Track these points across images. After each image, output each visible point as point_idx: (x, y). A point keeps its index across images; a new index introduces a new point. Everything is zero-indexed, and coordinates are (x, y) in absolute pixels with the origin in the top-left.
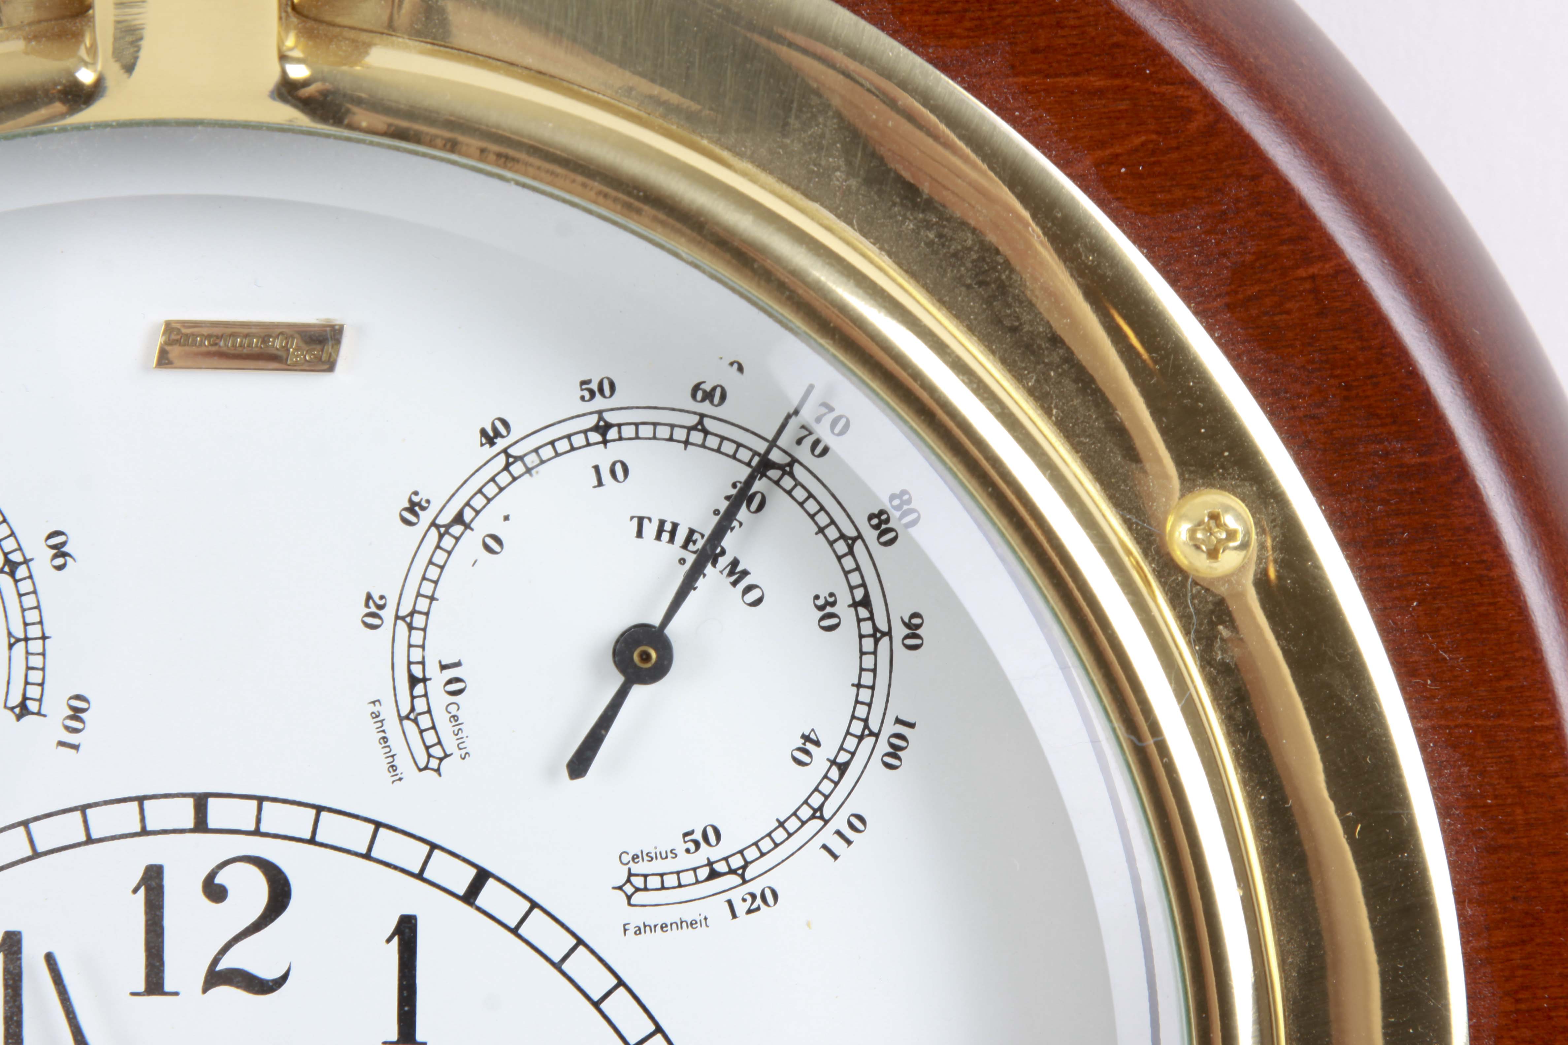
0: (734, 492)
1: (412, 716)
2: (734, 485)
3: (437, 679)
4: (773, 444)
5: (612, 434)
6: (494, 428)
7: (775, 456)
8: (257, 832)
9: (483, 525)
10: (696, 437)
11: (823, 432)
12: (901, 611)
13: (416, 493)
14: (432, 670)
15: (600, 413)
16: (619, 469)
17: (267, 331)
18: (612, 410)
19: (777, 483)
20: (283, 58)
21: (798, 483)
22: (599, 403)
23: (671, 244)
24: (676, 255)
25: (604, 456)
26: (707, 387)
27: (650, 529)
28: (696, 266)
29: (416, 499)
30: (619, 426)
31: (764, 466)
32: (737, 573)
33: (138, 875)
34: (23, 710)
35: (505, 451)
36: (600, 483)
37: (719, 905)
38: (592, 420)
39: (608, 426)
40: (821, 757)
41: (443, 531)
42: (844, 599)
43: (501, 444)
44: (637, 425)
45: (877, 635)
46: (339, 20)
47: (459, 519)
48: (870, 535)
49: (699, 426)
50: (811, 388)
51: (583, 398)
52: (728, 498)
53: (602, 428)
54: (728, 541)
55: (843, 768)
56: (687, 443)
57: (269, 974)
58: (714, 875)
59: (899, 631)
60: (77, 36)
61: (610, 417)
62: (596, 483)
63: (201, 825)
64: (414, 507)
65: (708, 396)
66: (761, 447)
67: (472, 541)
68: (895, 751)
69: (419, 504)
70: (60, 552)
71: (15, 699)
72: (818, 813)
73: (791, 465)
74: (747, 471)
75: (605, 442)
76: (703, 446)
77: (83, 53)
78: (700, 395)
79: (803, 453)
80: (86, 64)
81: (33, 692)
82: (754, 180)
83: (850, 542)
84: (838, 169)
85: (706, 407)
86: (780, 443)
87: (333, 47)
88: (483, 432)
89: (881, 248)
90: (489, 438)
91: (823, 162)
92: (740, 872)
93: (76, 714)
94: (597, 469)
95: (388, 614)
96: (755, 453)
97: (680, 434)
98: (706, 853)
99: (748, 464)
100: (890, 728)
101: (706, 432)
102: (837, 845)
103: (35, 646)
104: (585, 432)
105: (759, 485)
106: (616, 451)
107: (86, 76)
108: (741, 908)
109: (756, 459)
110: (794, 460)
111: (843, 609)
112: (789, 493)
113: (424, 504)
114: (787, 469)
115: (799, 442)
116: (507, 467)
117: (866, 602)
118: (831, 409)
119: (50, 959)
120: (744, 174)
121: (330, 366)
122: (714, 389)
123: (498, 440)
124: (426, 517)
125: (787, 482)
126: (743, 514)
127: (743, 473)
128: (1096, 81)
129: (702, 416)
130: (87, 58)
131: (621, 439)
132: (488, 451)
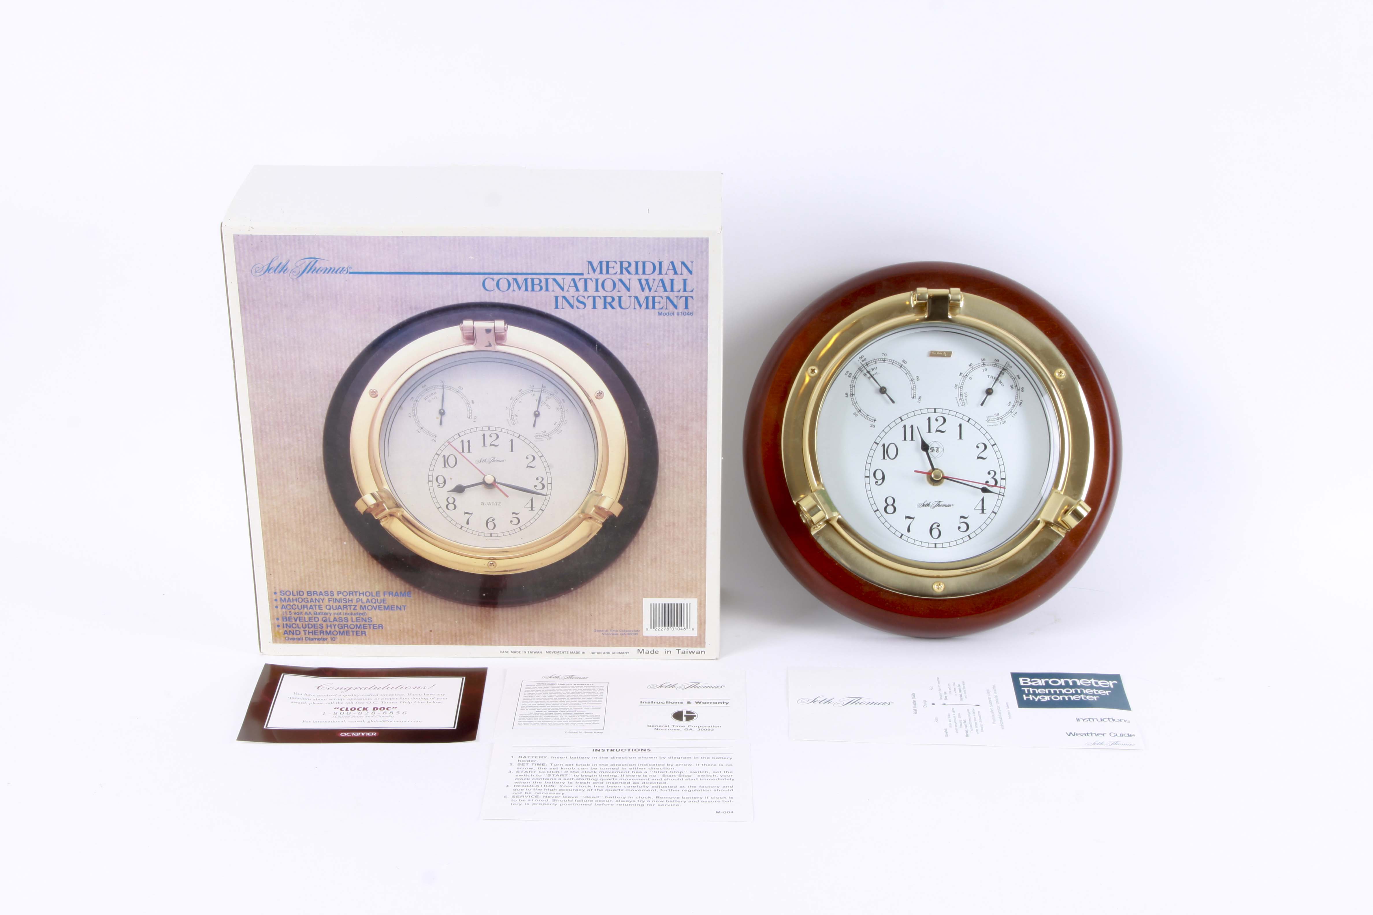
1: (961, 399)
3: (964, 395)
4: (1004, 366)
8: (942, 413)
9: (969, 376)
10: (995, 366)
11: (1011, 364)
12: (1021, 387)
14: (963, 394)
17: (943, 352)
22: (983, 361)
25: (984, 368)
27: (990, 377)
31: (1003, 369)
32: (1000, 382)
33: (928, 418)
34: (913, 398)
37: (999, 423)
38: (982, 364)
40: (1011, 405)
41: (964, 377)
42: (1014, 385)
43: (971, 366)
45: (1018, 390)
47: (966, 375)
48: (1017, 378)
49: (996, 364)
53: (984, 365)
54: (999, 378)
55: (1014, 406)
57: (943, 431)
58: (998, 419)
59: (1021, 390)
61: (985, 363)
63: (935, 412)
64: (961, 374)
65: (997, 361)
67: (968, 378)
68: (1021, 404)
70: (918, 379)
71: (912, 396)
72: (1011, 412)
74: (1001, 370)
79: (1008, 368)
81: (915, 395)
83: (1015, 379)
90: (970, 366)
92: (1002, 419)
93: (920, 398)
95: (958, 387)
97: (993, 365)
98: (997, 416)
100: (1020, 401)
102: (1014, 415)
103: (915, 390)
105: (1003, 371)
106: (986, 367)
108: (1002, 423)
110: (1007, 369)
111: (1014, 387)
117: (1017, 386)
118: (1013, 361)
119: (917, 427)
121: (950, 356)
124: (962, 375)
126: (1001, 375)
128: (1044, 322)
131: (986, 365)
132: (970, 367)
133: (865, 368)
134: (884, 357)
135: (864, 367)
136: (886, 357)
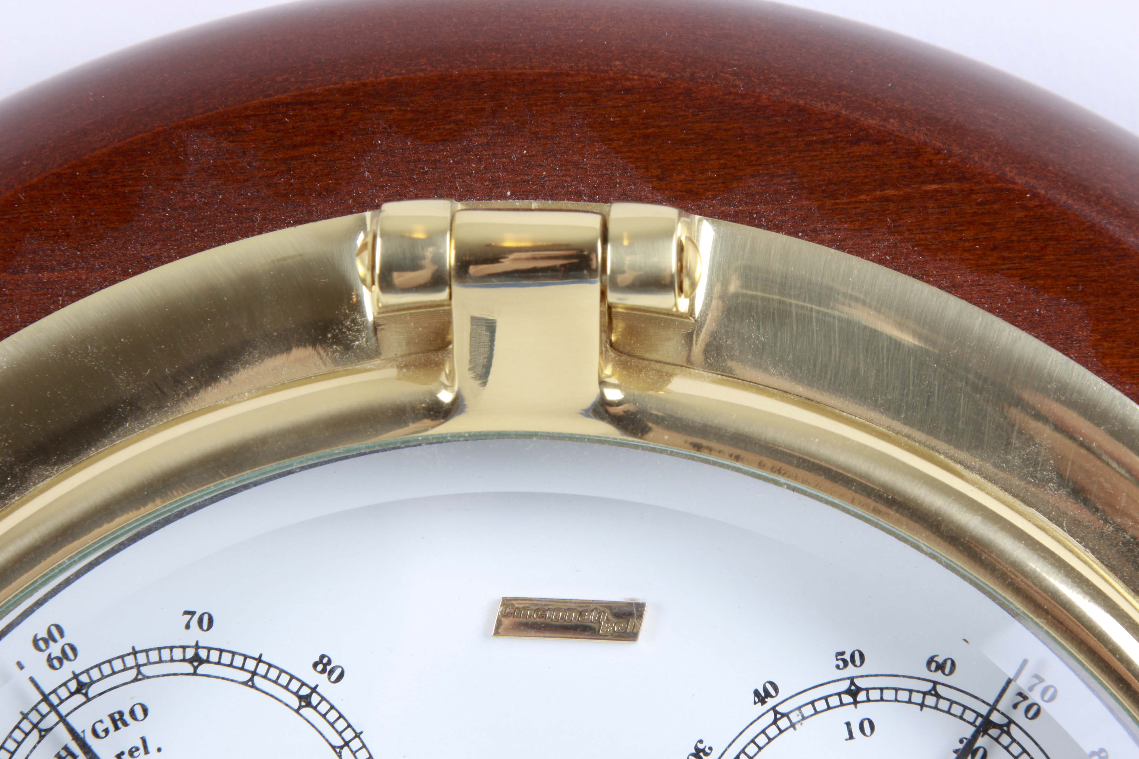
0: (961, 746)
2: (961, 741)
4: (993, 708)
5: (862, 696)
6: (765, 690)
7: (995, 717)
10: (930, 700)
11: (1035, 697)
13: (701, 741)
15: (852, 679)
16: (866, 724)
17: (584, 607)
18: (862, 676)
19: (997, 740)
20: (602, 383)
21: (1014, 740)
22: (851, 671)
23: (914, 538)
24: (918, 548)
25: (854, 715)
26: (940, 660)
28: (933, 557)
29: (701, 746)
30: (867, 690)
31: (986, 726)
35: (773, 708)
36: (851, 737)
38: (845, 685)
39: (859, 690)
43: (771, 702)
44: (882, 689)
46: (647, 355)
49: (933, 692)
50: (1025, 662)
51: (838, 667)
52: (956, 751)
53: (853, 692)
56: (922, 705)
60: (439, 365)
61: (860, 683)
62: (848, 737)
64: (699, 753)
65: (940, 667)
66: (984, 710)
69: (703, 751)
73: (1008, 725)
74: (972, 729)
75: (855, 703)
76: (936, 708)
77: (443, 378)
78: (933, 666)
79: (1018, 715)
80: (446, 387)
82: (981, 488)
84: (1051, 480)
85: (938, 676)
86: (999, 707)
87: (643, 375)
88: (756, 693)
89: (1086, 546)
90: (761, 697)
91: (1039, 475)
94: (848, 724)
96: (979, 715)
97: (917, 698)
99: (973, 724)
101: (938, 696)
104: (839, 694)
105: (982, 741)
106: (864, 711)
107: (446, 397)
109: (980, 720)
110: (1011, 721)
112: (1006, 748)
113: (707, 750)
114: (1005, 728)
115: (1015, 706)
116: (775, 722)
118: (1041, 680)
120: (973, 483)
121: (633, 636)
122: (945, 661)
123: (769, 700)
125: (1005, 740)
127: (969, 731)
129: (935, 683)
130: (446, 383)
131: (868, 700)
132: (760, 709)
133: (63, 719)
134: (195, 635)
135: (53, 708)
136: (206, 639)
